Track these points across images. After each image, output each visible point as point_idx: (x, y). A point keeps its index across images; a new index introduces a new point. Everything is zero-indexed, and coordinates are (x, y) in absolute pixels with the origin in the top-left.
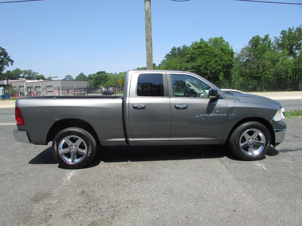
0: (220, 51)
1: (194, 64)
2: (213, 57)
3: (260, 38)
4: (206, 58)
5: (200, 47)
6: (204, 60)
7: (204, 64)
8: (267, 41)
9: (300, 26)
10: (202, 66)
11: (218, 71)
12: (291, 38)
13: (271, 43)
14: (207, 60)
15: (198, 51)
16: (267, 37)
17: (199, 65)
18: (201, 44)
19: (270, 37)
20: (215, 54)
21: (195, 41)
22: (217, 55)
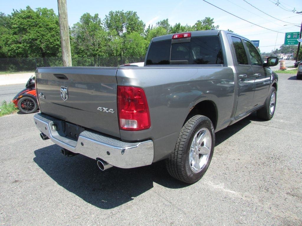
0: (56, 25)
1: (25, 37)
2: (48, 30)
3: (90, 16)
4: (41, 31)
5: (29, 17)
6: (38, 33)
7: (39, 38)
8: (96, 20)
9: (123, 10)
10: (36, 40)
11: (56, 46)
12: (117, 20)
13: (101, 22)
14: (42, 33)
15: (28, 21)
16: (96, 16)
17: (33, 38)
18: (30, 14)
19: (99, 16)
20: (50, 27)
21: (21, 9)
22: (53, 29)
